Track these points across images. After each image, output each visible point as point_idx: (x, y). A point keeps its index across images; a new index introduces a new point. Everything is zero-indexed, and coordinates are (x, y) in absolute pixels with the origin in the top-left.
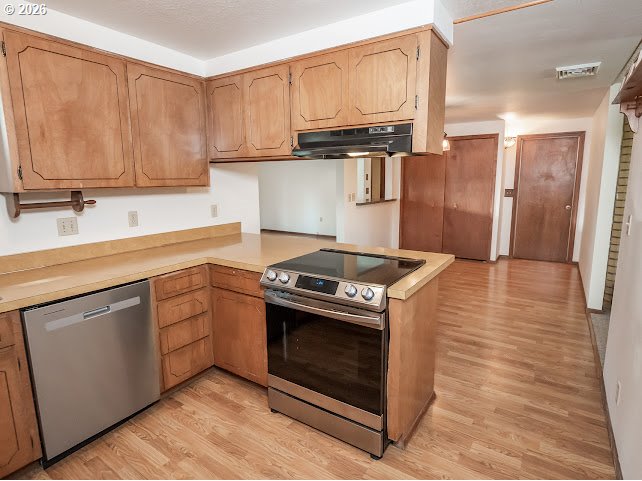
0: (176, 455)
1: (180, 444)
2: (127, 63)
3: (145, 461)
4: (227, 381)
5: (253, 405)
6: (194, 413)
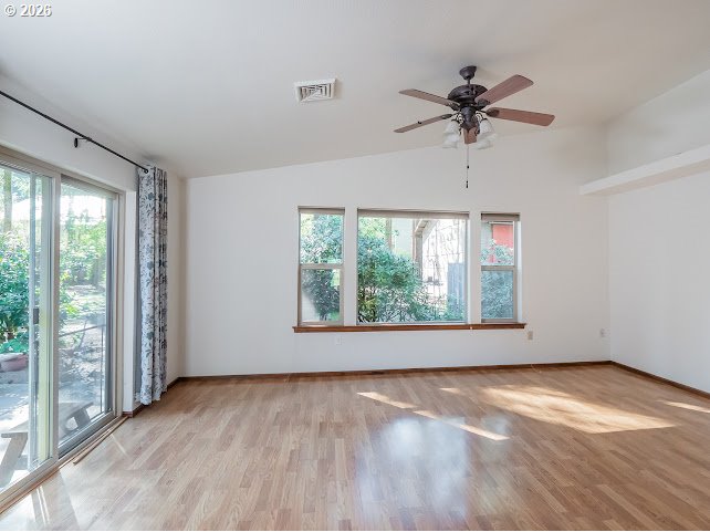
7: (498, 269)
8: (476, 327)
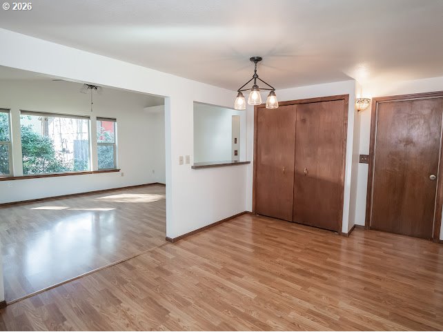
7: (106, 144)
8: (95, 172)
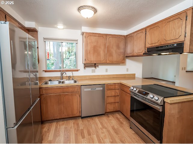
0: (104, 127)
1: (105, 125)
2: (107, 35)
3: (97, 125)
4: (122, 116)
5: (126, 124)
6: (111, 120)
